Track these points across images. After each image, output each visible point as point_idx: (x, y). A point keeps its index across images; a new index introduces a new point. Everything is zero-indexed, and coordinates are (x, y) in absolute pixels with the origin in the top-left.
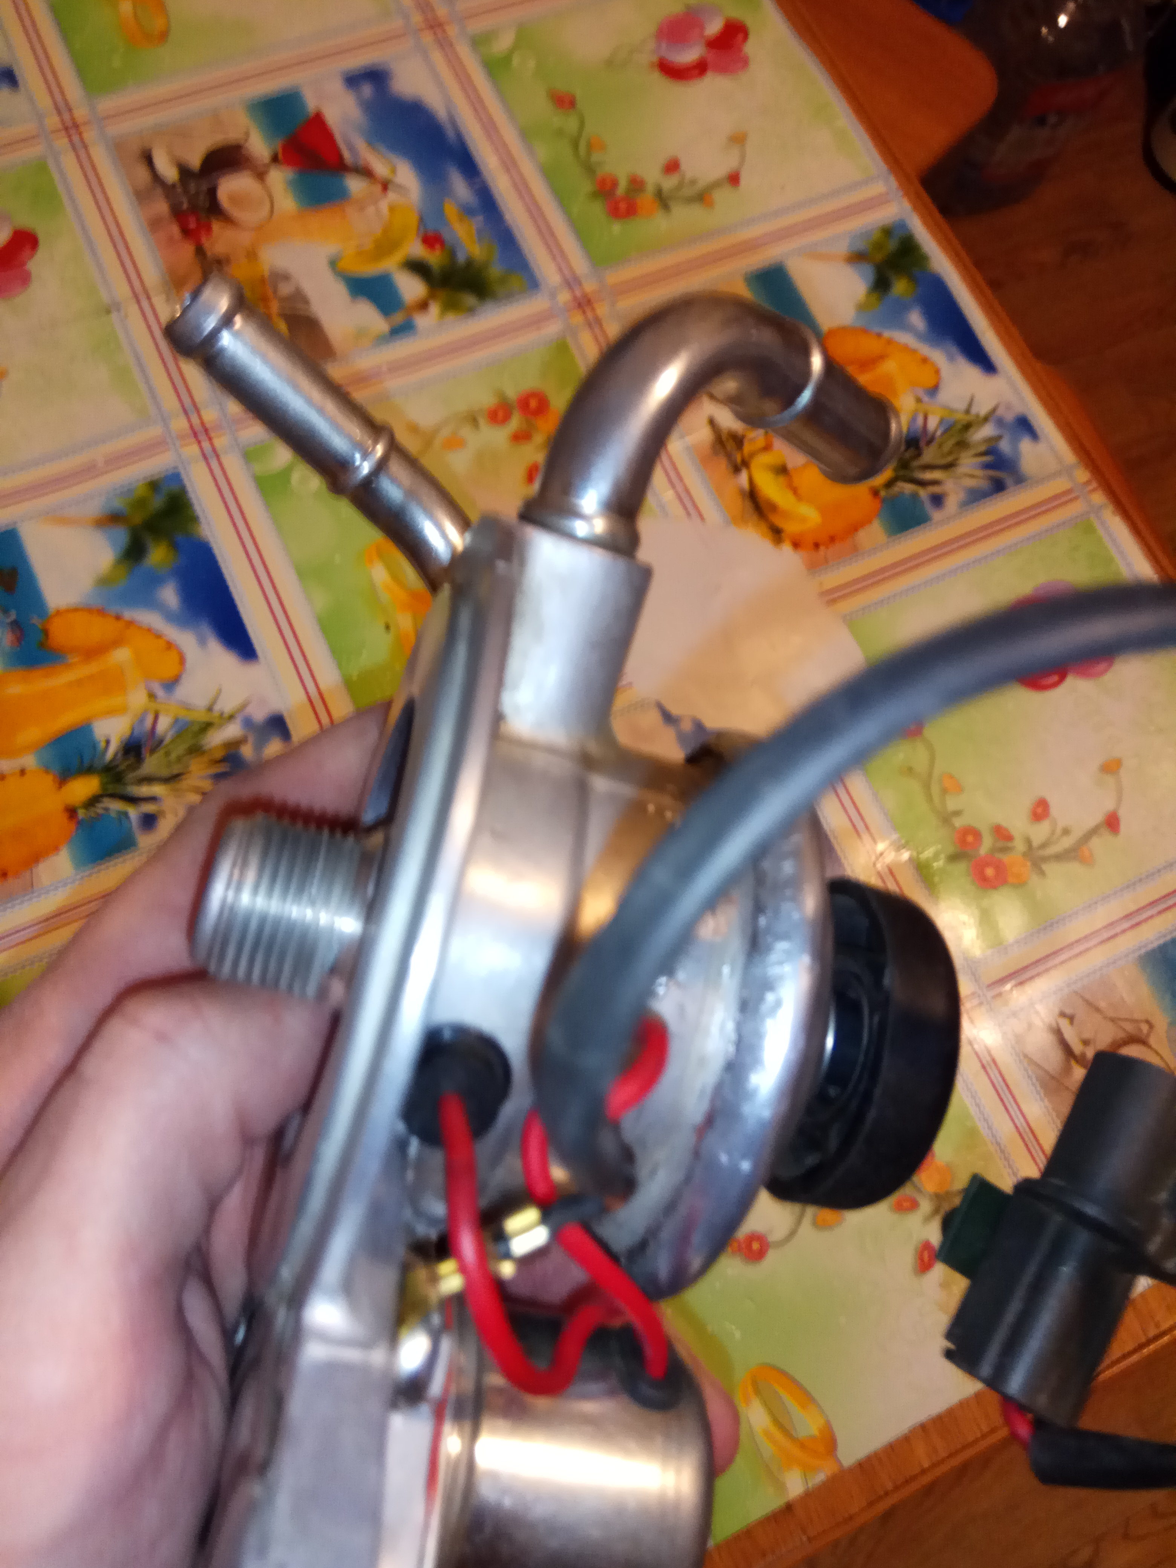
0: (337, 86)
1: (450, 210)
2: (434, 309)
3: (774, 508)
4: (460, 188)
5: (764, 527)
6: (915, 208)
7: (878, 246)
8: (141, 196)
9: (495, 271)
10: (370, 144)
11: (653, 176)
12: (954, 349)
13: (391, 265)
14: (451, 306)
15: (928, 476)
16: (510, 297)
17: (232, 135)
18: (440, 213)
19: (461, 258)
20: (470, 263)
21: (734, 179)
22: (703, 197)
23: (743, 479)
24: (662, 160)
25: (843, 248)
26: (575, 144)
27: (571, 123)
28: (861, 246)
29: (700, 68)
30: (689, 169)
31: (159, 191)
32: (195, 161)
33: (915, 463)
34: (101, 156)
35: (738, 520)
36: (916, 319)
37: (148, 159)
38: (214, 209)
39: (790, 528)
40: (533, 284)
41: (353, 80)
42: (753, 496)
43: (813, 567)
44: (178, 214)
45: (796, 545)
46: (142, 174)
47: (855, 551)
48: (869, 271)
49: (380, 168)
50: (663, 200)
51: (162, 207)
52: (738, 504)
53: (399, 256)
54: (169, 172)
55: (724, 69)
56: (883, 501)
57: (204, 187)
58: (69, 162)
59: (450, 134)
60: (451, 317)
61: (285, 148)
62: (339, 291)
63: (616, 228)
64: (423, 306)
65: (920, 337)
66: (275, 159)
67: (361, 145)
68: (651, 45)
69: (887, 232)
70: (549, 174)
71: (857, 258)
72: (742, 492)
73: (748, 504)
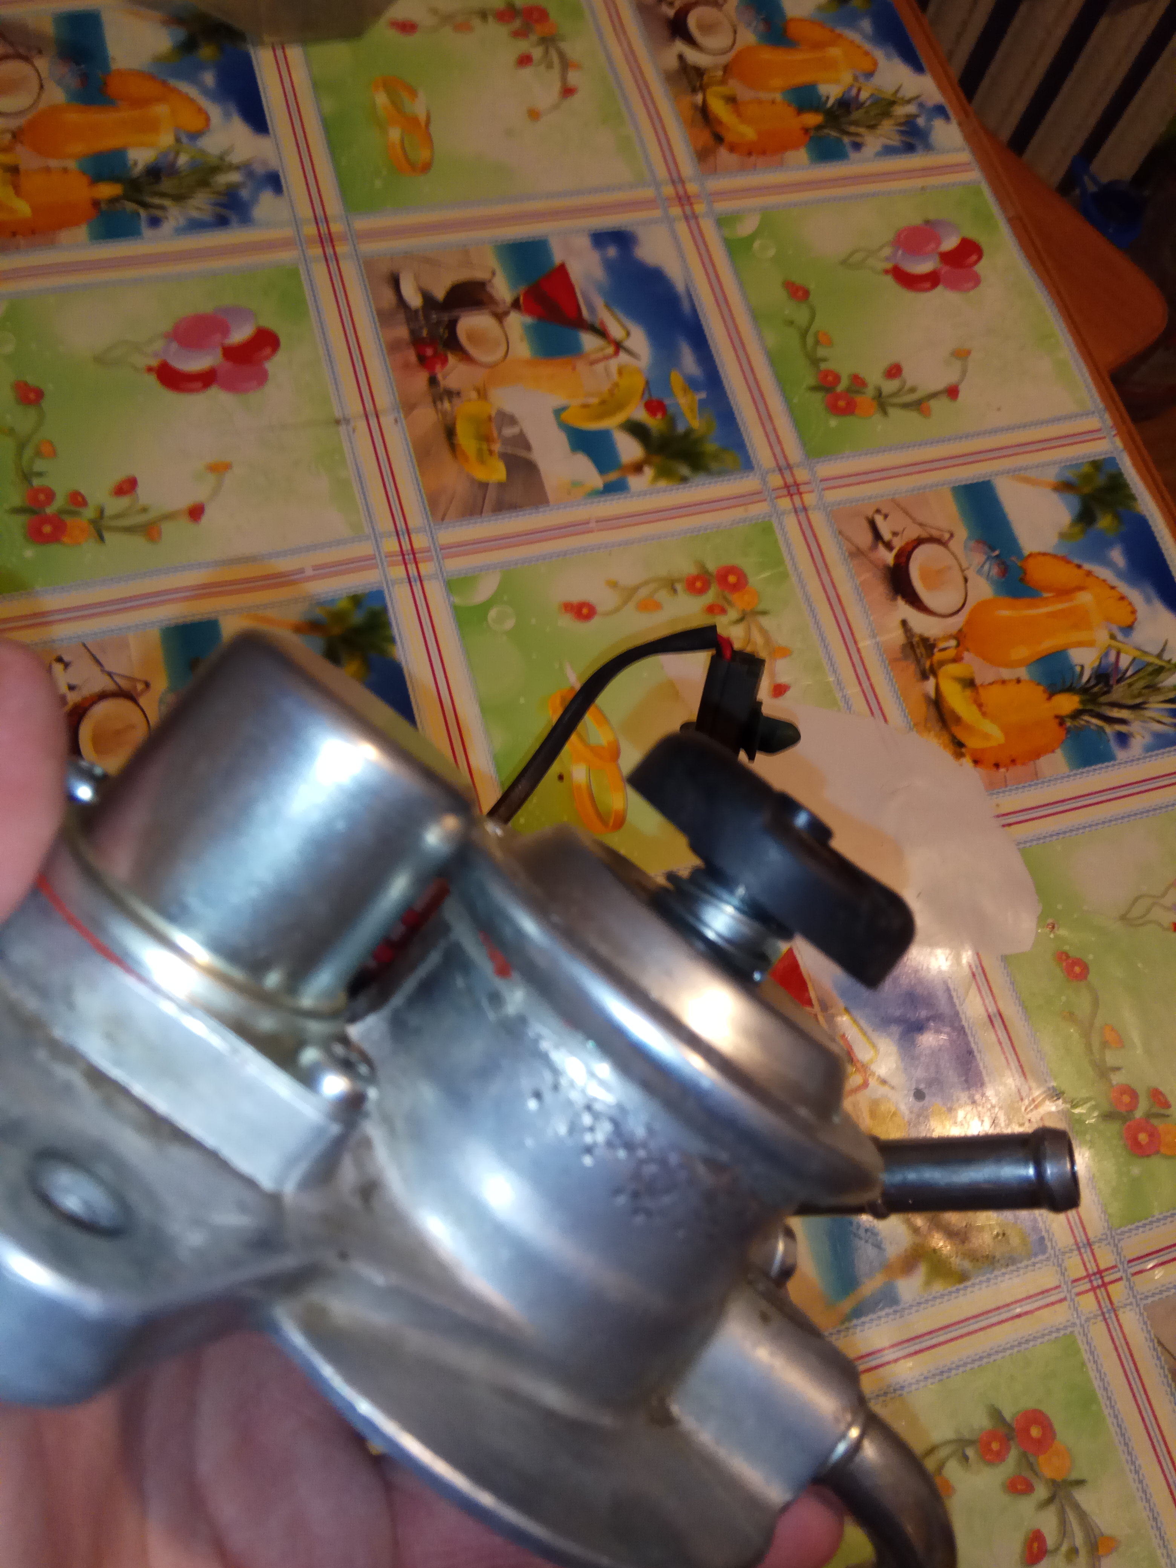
0: (584, 242)
1: (676, 379)
2: (649, 472)
3: (958, 720)
4: (689, 361)
5: (946, 738)
6: (1126, 447)
7: (1087, 478)
8: (384, 318)
9: (711, 447)
10: (608, 306)
11: (874, 377)
12: (1152, 592)
13: (611, 423)
14: (664, 473)
15: (1116, 713)
16: (722, 473)
17: (480, 275)
18: (667, 382)
19: (681, 429)
20: (689, 432)
21: (952, 392)
22: (920, 405)
23: (930, 686)
24: (884, 364)
25: (1052, 475)
26: (804, 334)
27: (801, 315)
28: (1070, 475)
29: (932, 280)
30: (910, 376)
31: (401, 316)
32: (440, 294)
33: (1103, 699)
34: (351, 271)
35: (919, 726)
36: (1117, 555)
37: (395, 282)
38: (453, 344)
39: (973, 743)
40: (747, 465)
41: (600, 239)
42: (937, 704)
43: (992, 787)
44: (417, 342)
45: (976, 762)
46: (388, 295)
47: (1035, 777)
48: (1076, 502)
49: (615, 331)
50: (882, 403)
51: (402, 332)
52: (922, 710)
53: (621, 417)
54: (414, 300)
55: (955, 285)
56: (1068, 731)
57: (446, 317)
58: (320, 271)
59: (686, 306)
60: (662, 484)
61: (527, 294)
62: (561, 440)
63: (833, 422)
64: (638, 468)
65: (1120, 574)
66: (516, 305)
67: (599, 302)
68: (887, 251)
69: (1097, 465)
70: (774, 360)
71: (1065, 487)
72: (927, 697)
73: (933, 712)
